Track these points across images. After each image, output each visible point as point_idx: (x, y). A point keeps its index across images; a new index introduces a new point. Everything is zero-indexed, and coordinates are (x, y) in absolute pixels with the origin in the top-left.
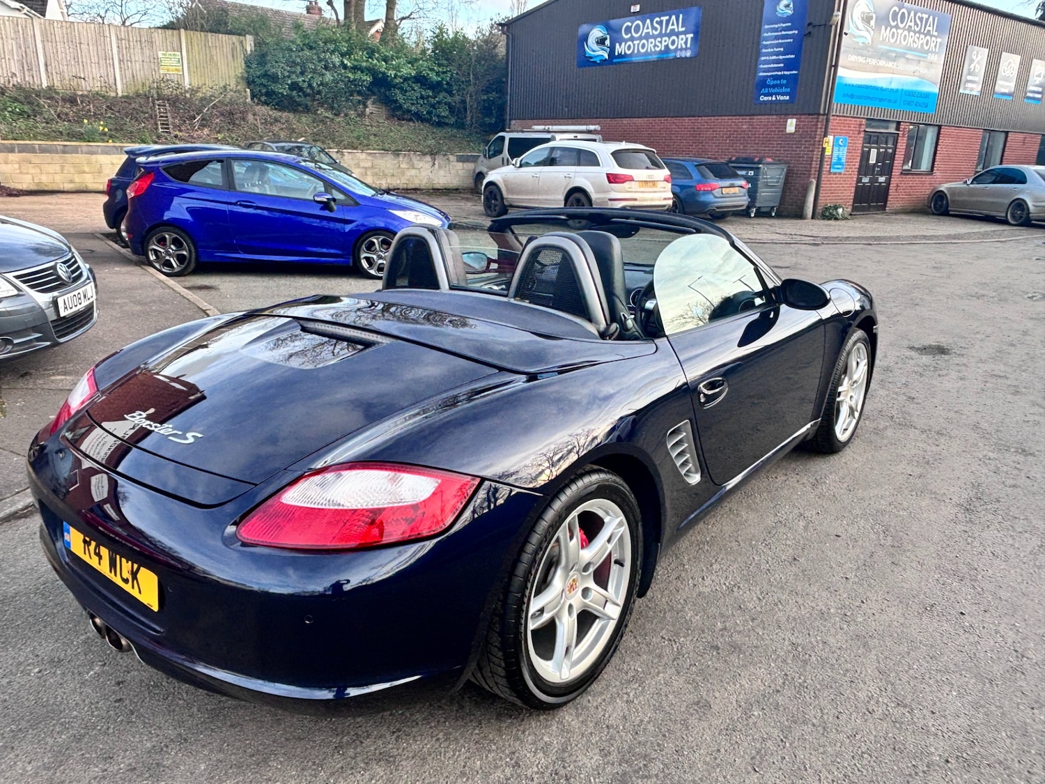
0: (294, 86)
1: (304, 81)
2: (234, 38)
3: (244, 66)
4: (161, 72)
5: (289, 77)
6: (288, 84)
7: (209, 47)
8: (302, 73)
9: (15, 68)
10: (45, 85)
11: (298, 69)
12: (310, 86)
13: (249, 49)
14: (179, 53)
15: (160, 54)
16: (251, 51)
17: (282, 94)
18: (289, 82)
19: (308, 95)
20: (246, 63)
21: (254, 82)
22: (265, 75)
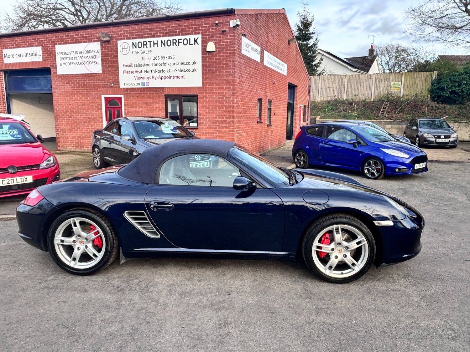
0: (453, 92)
1: (459, 89)
2: (428, 73)
3: (430, 85)
4: (391, 90)
5: (451, 88)
6: (449, 92)
7: (415, 78)
8: (459, 85)
9: (336, 93)
10: (345, 98)
11: (457, 84)
12: (462, 91)
13: (434, 77)
14: (400, 82)
15: (392, 83)
16: (435, 78)
17: (445, 96)
18: (450, 90)
19: (461, 96)
20: (432, 83)
21: (433, 92)
22: (439, 88)
